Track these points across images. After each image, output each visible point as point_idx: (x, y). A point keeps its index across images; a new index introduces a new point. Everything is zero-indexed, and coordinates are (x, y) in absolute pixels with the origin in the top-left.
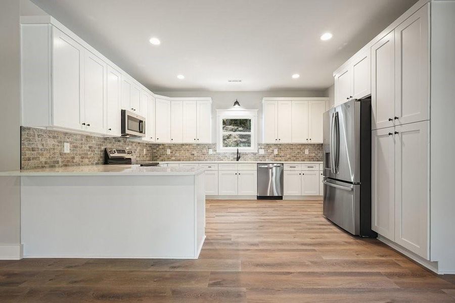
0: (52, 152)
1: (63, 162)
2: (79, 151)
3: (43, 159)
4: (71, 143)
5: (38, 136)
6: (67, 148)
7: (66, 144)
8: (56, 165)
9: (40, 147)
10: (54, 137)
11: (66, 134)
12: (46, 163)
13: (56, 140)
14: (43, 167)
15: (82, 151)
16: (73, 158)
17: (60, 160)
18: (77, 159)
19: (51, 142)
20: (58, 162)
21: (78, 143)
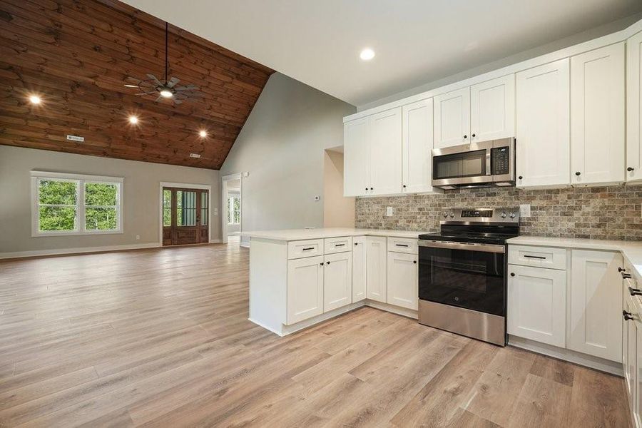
0: (376, 215)
1: (386, 224)
2: (403, 214)
3: (369, 222)
4: (394, 206)
5: (366, 203)
6: (390, 212)
7: (388, 208)
8: (380, 227)
9: (367, 211)
10: (379, 203)
11: (388, 198)
12: (371, 224)
13: (380, 205)
14: (369, 228)
15: (408, 214)
16: (397, 221)
17: (383, 222)
18: (402, 223)
19: (376, 207)
20: (381, 225)
21: (403, 206)
